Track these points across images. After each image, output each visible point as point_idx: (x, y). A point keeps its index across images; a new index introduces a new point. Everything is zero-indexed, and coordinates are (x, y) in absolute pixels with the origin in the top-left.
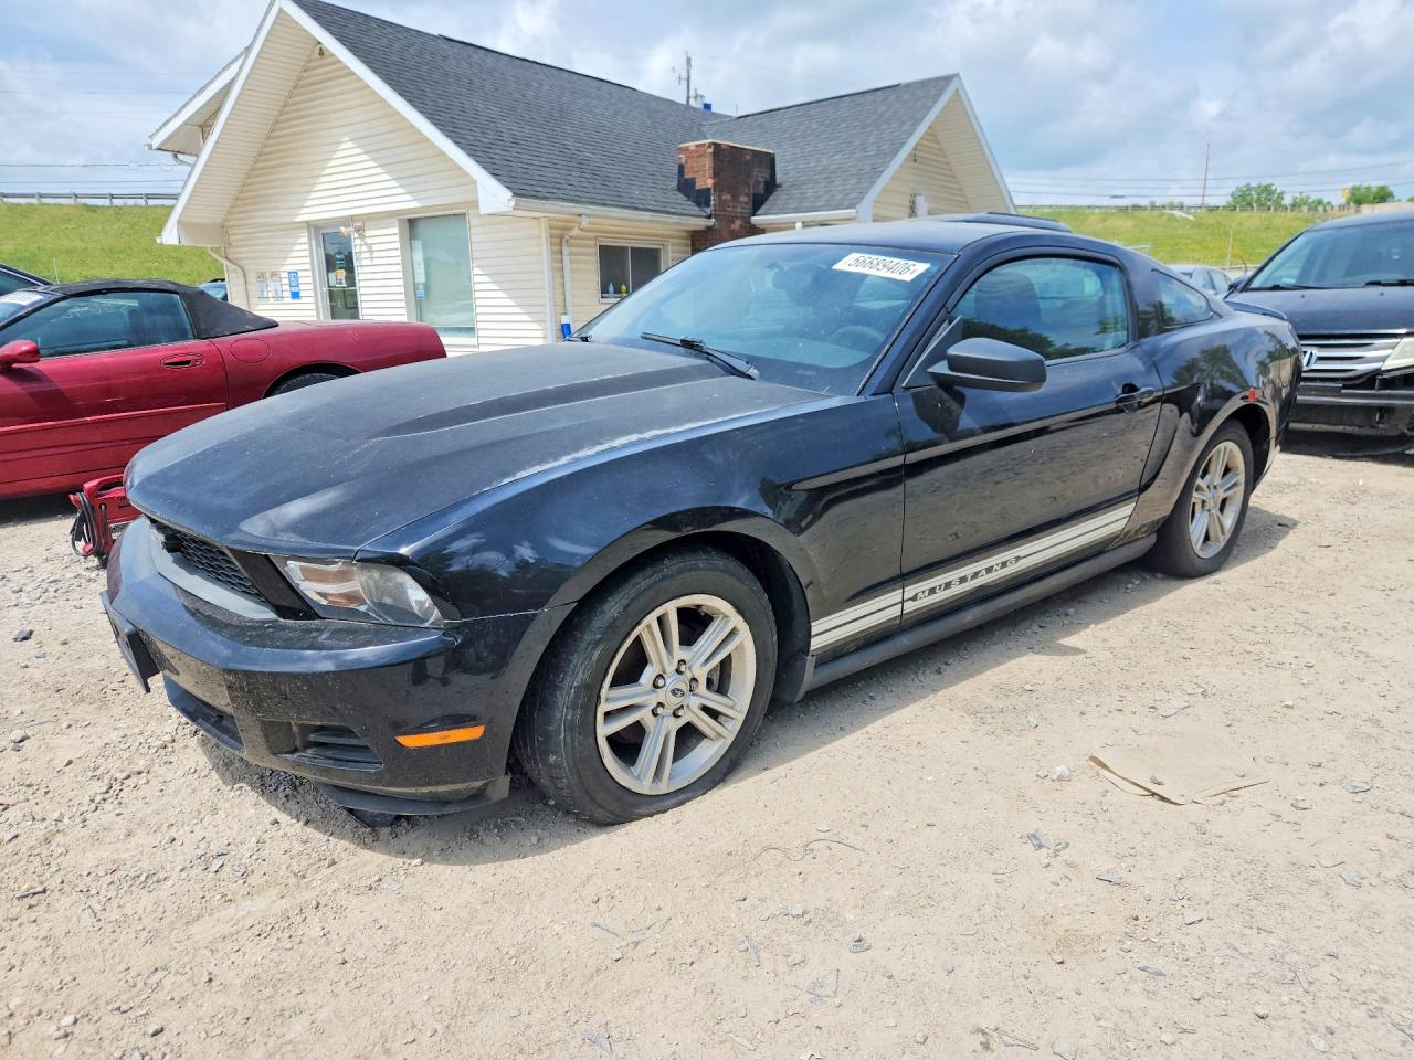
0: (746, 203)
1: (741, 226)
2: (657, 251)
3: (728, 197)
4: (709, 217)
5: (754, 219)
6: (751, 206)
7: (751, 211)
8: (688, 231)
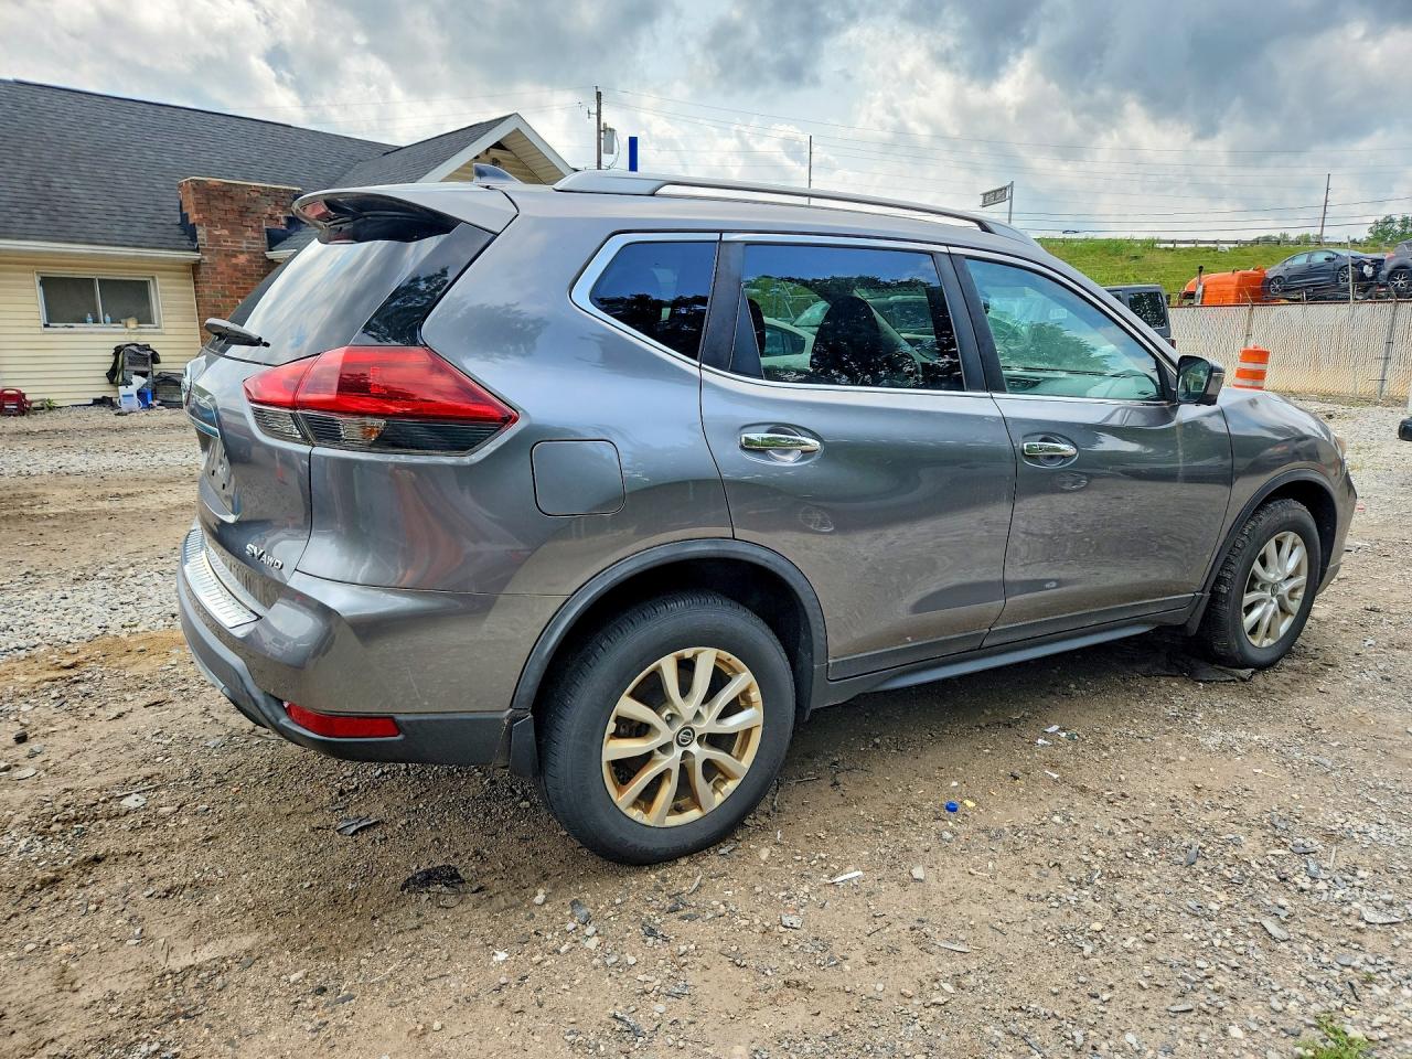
0: (254, 238)
1: (249, 261)
2: (145, 283)
3: (226, 232)
4: (197, 250)
5: (270, 255)
6: (266, 242)
7: (266, 246)
8: (187, 265)
